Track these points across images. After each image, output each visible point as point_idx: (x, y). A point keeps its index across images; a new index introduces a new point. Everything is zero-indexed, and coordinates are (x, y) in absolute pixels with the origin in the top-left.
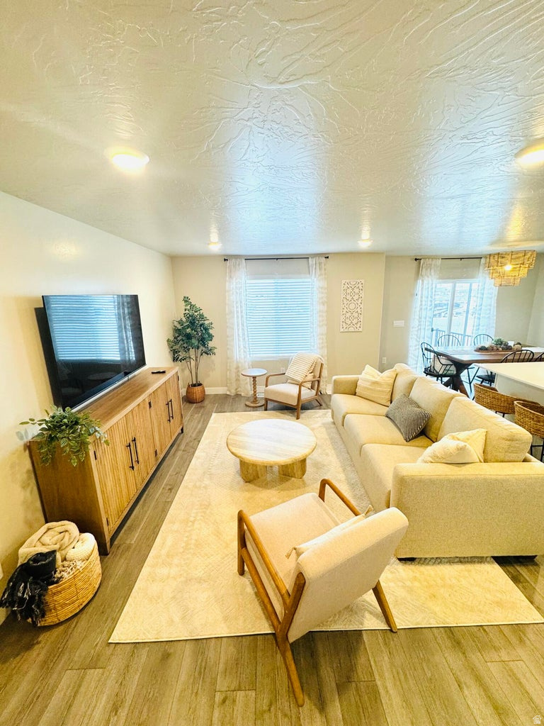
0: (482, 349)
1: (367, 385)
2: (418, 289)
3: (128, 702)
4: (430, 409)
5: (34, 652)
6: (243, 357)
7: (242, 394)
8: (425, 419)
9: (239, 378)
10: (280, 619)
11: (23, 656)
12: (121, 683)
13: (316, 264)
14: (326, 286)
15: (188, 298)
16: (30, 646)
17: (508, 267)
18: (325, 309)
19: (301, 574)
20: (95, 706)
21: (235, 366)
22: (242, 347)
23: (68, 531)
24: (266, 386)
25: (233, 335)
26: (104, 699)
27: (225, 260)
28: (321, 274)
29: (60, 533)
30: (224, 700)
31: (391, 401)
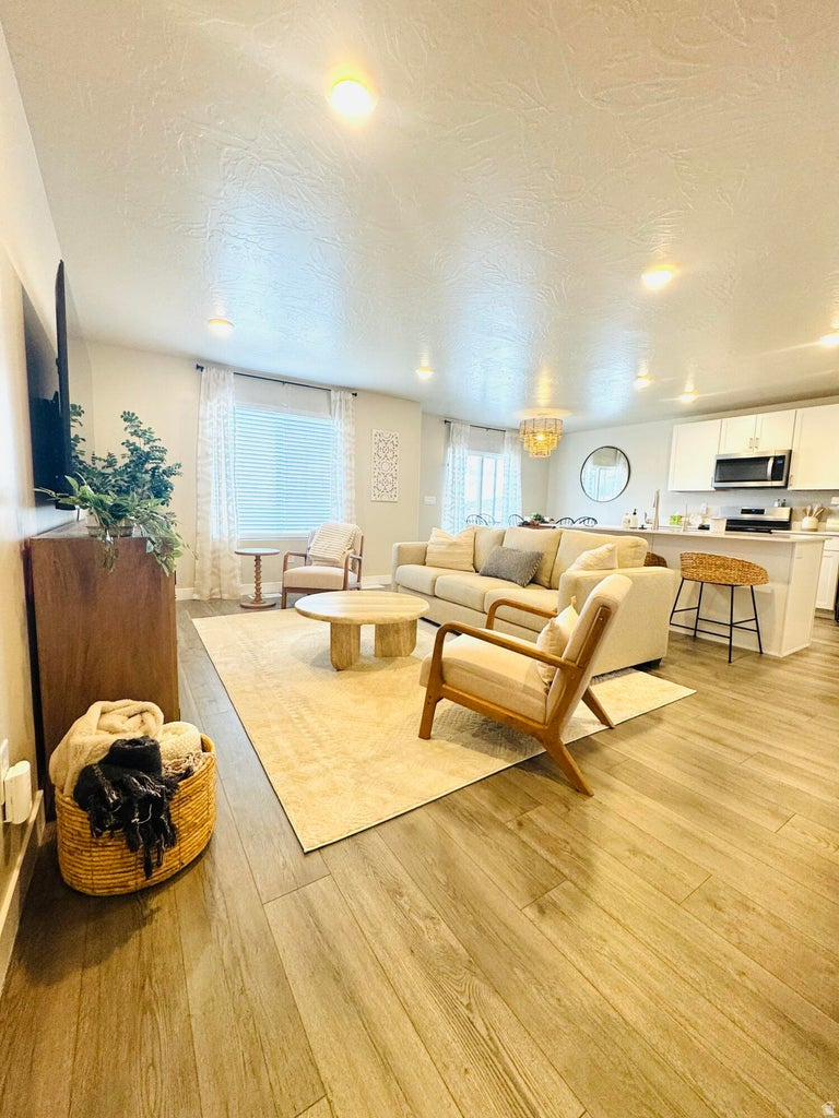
0: (525, 524)
1: (442, 548)
2: (450, 459)
3: (406, 880)
4: (538, 549)
5: (162, 921)
6: (226, 532)
7: (225, 596)
8: (538, 557)
9: (216, 570)
10: (542, 721)
11: (140, 935)
12: (374, 873)
13: (340, 400)
14: (354, 433)
15: (133, 414)
16: (142, 921)
17: (541, 437)
18: (353, 466)
19: (604, 606)
20: (362, 906)
21: (211, 548)
22: (225, 516)
23: (147, 711)
24: (285, 569)
25: (209, 494)
26: (367, 895)
27: (198, 367)
28: (347, 416)
29: (130, 717)
30: (520, 824)
31: (474, 565)
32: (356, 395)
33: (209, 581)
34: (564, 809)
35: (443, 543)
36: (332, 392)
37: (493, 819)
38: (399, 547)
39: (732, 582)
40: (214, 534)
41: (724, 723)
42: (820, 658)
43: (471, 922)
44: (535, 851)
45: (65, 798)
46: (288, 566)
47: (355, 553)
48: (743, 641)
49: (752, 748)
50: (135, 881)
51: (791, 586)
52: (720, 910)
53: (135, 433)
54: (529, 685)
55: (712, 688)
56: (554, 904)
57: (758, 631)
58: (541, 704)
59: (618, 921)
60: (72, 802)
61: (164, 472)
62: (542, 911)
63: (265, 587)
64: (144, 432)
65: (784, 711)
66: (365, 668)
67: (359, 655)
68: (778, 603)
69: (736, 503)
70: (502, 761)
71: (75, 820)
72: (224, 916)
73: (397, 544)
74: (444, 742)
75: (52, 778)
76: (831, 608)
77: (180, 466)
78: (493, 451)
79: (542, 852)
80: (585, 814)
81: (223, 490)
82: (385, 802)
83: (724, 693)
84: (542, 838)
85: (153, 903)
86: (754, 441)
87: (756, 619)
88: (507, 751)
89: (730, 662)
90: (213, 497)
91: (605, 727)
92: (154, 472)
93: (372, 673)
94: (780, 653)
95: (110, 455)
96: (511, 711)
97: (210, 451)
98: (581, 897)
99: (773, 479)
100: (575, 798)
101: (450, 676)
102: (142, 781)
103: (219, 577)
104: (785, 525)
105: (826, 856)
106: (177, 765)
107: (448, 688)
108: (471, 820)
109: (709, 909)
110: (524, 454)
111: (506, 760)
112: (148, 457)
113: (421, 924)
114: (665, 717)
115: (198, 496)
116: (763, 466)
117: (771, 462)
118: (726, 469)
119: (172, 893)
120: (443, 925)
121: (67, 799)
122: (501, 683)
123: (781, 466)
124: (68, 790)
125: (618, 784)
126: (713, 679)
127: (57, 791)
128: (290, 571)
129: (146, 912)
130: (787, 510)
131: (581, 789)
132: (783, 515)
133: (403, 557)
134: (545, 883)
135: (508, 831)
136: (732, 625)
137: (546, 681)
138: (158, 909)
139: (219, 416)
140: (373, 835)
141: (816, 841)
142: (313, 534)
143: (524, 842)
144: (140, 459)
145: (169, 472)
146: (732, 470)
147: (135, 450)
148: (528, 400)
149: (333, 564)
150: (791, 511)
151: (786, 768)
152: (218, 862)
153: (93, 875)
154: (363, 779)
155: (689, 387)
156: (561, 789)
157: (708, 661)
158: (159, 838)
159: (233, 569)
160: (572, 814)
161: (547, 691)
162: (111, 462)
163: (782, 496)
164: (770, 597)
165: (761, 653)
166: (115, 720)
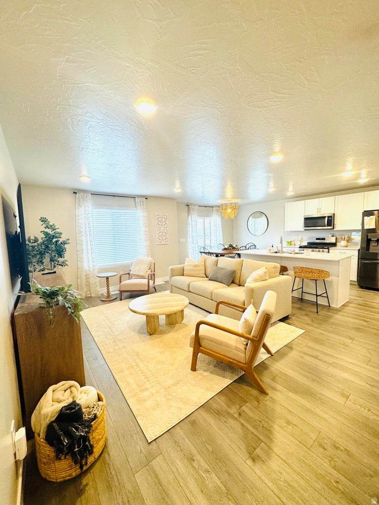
0: (225, 249)
1: (191, 268)
2: (190, 221)
3: (194, 451)
4: (234, 268)
5: (90, 492)
6: (91, 266)
7: (93, 295)
8: (233, 273)
9: (88, 284)
10: (244, 362)
11: (81, 500)
12: (181, 450)
13: (140, 202)
14: (147, 215)
15: (45, 218)
16: (80, 492)
17: (229, 211)
18: (148, 230)
19: (267, 314)
20: (178, 470)
21: (85, 274)
22: (90, 258)
23: (73, 386)
24: (120, 282)
25: (82, 250)
26: (179, 463)
27: (74, 193)
28: (143, 209)
29: (65, 391)
30: (240, 414)
31: (205, 274)
32: (147, 198)
33: (85, 289)
34: (257, 404)
35: (191, 265)
36: (136, 199)
37: (229, 413)
38: (172, 269)
39: (316, 278)
40: (86, 266)
41: (318, 347)
42: (353, 307)
43: (225, 471)
44: (247, 429)
45: (41, 439)
46: (122, 280)
47: (151, 272)
48: (322, 301)
49: (331, 360)
50: (75, 472)
51: (340, 277)
52: (325, 450)
53: (47, 227)
54: (237, 346)
55: (311, 328)
56: (258, 456)
57: (327, 297)
58: (243, 355)
59: (285, 462)
60: (45, 441)
61: (61, 243)
62: (254, 460)
63: (111, 289)
64: (51, 226)
65: (341, 338)
66: (162, 333)
67: (159, 325)
68: (335, 285)
69: (312, 235)
70: (229, 380)
71: (46, 450)
72: (117, 484)
73: (171, 267)
74: (202, 372)
75: (33, 429)
76: (356, 280)
77: (68, 240)
78: (209, 216)
79: (250, 428)
80: (266, 405)
81: (89, 247)
82: (180, 409)
83: (317, 331)
84: (249, 420)
85: (84, 482)
86: (319, 210)
87: (326, 292)
88: (230, 374)
89: (317, 313)
90: (85, 250)
91: (269, 355)
92: (56, 243)
93: (166, 335)
94: (337, 305)
95: (35, 238)
96: (231, 359)
97: (82, 230)
98: (269, 451)
99: (328, 226)
100: (261, 397)
101: (203, 343)
102: (77, 429)
103: (90, 287)
104: (334, 245)
105: (365, 415)
106: (89, 413)
107: (203, 349)
108: (218, 414)
109: (321, 450)
110: (222, 218)
111: (230, 379)
112: (54, 237)
113: (204, 475)
114: (294, 346)
115: (77, 251)
116: (323, 221)
117: (326, 219)
118: (308, 221)
119: (92, 474)
120: (213, 474)
121: (42, 440)
122: (226, 346)
123: (331, 221)
124: (42, 435)
125: (279, 387)
126: (311, 323)
127: (36, 435)
128: (123, 283)
129: (82, 487)
130: (334, 238)
131: (263, 392)
132: (333, 240)
133: (173, 273)
134: (253, 445)
135: (235, 419)
136: (317, 296)
137: (245, 343)
138: (87, 485)
139: (85, 214)
140: (178, 428)
141: (360, 407)
142: (132, 263)
143: (242, 424)
144: (49, 238)
145: (64, 243)
146: (311, 222)
147: (46, 234)
148: (223, 196)
149: (143, 277)
150: (336, 238)
151: (345, 369)
152: (111, 453)
153: (56, 473)
154: (170, 397)
155: (291, 188)
156: (255, 392)
157: (309, 313)
158: (86, 453)
159: (96, 282)
160: (260, 406)
161: (246, 349)
162: (36, 240)
163: (332, 232)
164: (331, 282)
165: (329, 306)
166: (60, 395)
